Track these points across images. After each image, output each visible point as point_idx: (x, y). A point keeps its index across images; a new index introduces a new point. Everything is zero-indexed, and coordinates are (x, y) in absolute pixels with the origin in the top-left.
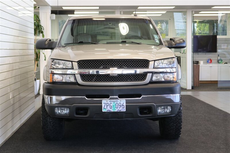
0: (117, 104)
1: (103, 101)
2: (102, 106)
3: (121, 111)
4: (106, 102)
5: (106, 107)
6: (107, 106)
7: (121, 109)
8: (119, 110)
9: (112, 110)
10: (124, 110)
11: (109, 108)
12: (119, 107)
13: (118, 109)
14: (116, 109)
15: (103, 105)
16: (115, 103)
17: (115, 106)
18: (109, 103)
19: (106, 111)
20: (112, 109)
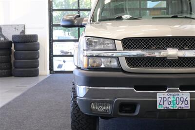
0: (178, 99)
1: (158, 94)
2: (156, 101)
3: (184, 108)
4: (163, 96)
5: (162, 103)
6: (164, 101)
7: (183, 105)
8: (180, 107)
9: (171, 107)
10: (188, 107)
11: (166, 104)
12: (181, 102)
13: (180, 105)
14: (176, 105)
15: (158, 99)
16: (176, 97)
17: (175, 101)
18: (167, 97)
19: (163, 108)
20: (171, 105)
